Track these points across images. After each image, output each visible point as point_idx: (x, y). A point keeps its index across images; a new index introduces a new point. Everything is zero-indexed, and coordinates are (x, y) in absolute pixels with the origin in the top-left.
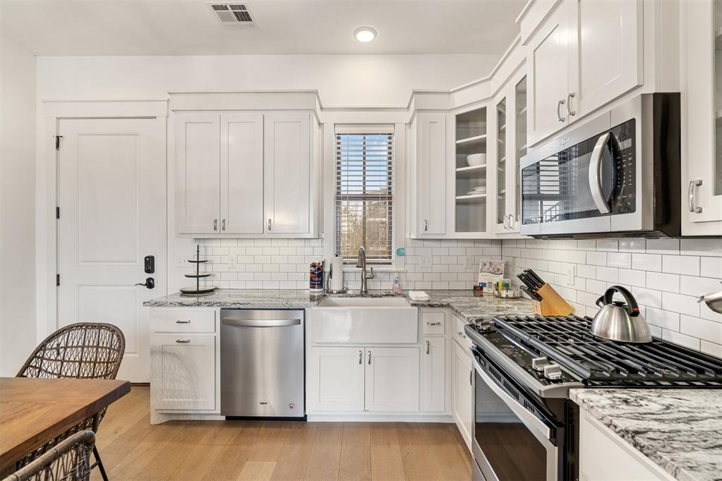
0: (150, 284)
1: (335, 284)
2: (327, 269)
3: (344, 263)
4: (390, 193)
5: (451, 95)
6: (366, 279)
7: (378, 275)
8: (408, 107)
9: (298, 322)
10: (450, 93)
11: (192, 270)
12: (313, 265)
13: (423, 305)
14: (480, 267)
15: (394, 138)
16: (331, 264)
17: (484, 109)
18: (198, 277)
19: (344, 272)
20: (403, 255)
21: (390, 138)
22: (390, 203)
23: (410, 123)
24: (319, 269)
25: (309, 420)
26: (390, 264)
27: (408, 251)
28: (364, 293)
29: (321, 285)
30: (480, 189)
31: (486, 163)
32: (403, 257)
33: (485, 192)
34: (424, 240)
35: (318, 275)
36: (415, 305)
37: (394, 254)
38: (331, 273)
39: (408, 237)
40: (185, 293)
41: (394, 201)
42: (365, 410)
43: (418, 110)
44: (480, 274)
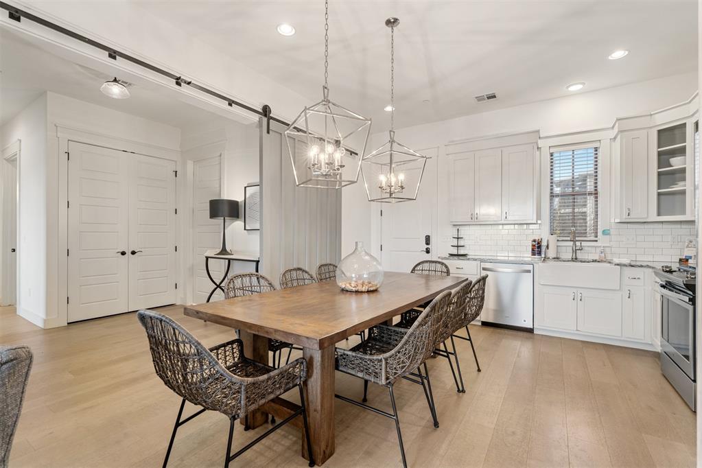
0: (428, 251)
1: (551, 253)
2: (544, 244)
3: (558, 241)
4: (596, 190)
5: (653, 116)
6: (576, 250)
7: (586, 248)
8: (613, 127)
9: (529, 271)
10: (651, 115)
11: (455, 242)
12: (534, 241)
13: (625, 265)
14: (687, 244)
15: (600, 151)
16: (548, 241)
17: (684, 125)
18: (458, 246)
19: (557, 246)
20: (609, 234)
21: (596, 150)
22: (597, 197)
23: (615, 138)
24: (538, 243)
25: (536, 332)
26: (597, 241)
27: (612, 232)
28: (575, 260)
29: (540, 253)
30: (681, 183)
31: (685, 164)
32: (608, 236)
33: (685, 186)
34: (628, 223)
35: (537, 248)
36: (618, 265)
37: (600, 233)
38: (548, 247)
39: (612, 221)
40: (452, 255)
41: (600, 195)
42: (577, 330)
43: (621, 132)
44: (686, 249)
